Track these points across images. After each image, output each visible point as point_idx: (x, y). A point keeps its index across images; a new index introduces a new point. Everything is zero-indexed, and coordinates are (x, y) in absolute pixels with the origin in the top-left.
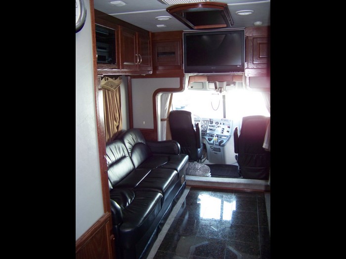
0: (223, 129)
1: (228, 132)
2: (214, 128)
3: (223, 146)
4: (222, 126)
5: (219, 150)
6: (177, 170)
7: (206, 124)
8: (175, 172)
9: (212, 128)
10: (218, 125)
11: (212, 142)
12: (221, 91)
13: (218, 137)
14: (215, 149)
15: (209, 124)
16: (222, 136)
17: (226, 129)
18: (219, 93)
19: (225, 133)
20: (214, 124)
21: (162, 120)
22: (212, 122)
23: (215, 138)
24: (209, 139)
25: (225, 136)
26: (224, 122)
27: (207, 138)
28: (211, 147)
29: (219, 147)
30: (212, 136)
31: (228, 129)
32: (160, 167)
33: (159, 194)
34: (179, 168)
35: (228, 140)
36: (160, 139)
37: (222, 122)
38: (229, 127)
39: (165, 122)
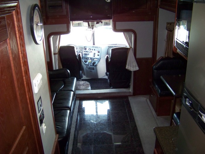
0: (95, 53)
1: (98, 55)
2: (88, 53)
3: (96, 66)
4: (94, 52)
5: (93, 69)
6: (73, 91)
7: (81, 50)
8: (72, 93)
9: (86, 53)
10: (91, 51)
11: (87, 63)
12: (93, 28)
13: (91, 59)
14: (90, 68)
15: (84, 50)
16: (94, 58)
17: (97, 53)
18: (91, 29)
19: (96, 56)
20: (87, 50)
21: (54, 54)
22: (85, 49)
23: (89, 61)
24: (85, 61)
25: (97, 59)
26: (95, 49)
27: (83, 61)
28: (87, 67)
29: (93, 67)
30: (87, 59)
31: (98, 54)
32: (61, 90)
33: (68, 111)
34: (73, 89)
35: (99, 61)
36: (54, 69)
37: (93, 49)
38: (99, 52)
39: (57, 55)
